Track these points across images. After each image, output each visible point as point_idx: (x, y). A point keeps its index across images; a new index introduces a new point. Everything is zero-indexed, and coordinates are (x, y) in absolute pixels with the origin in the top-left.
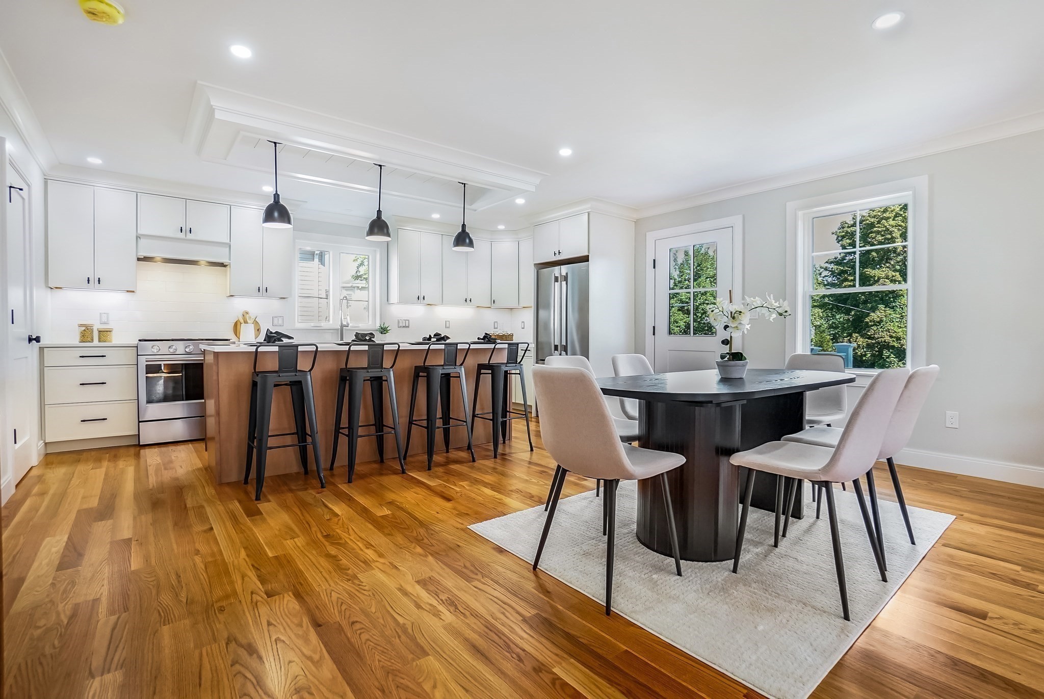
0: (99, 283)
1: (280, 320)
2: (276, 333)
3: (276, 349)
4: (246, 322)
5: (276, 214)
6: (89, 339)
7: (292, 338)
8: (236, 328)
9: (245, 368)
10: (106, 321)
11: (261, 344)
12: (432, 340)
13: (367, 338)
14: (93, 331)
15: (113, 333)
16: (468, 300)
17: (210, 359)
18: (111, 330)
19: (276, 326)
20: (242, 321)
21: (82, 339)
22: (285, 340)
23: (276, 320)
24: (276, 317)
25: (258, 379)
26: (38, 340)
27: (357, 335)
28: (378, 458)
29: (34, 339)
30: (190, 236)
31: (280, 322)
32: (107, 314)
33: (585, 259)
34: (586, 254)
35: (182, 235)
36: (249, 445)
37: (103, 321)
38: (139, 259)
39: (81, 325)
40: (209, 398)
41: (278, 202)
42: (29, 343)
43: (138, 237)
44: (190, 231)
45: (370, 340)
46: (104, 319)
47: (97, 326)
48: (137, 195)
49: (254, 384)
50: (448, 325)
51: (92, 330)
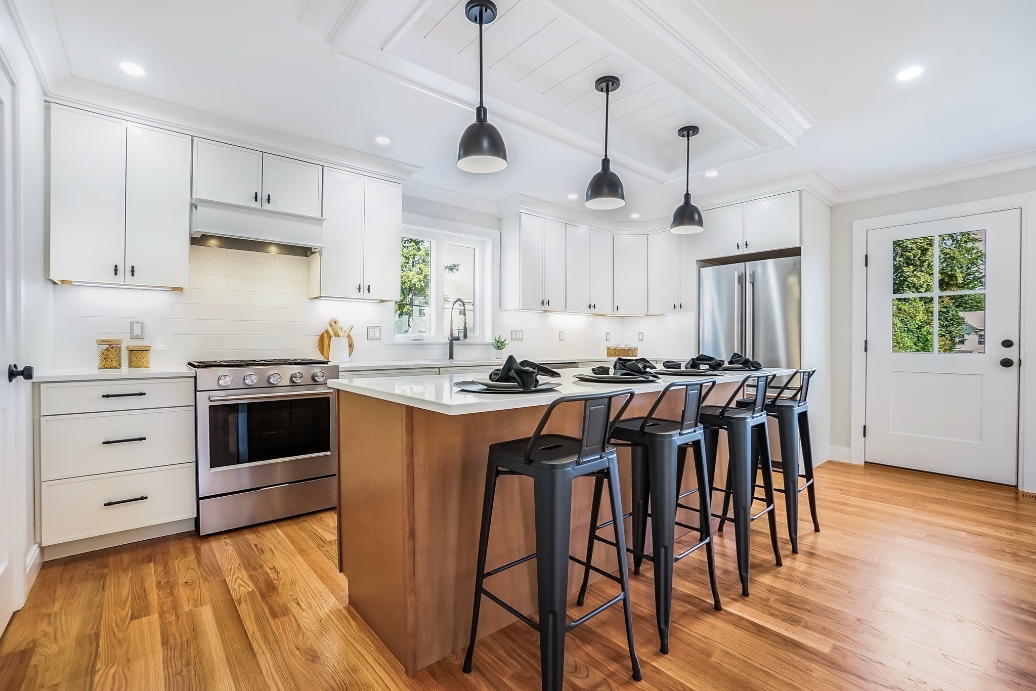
0: (133, 275)
1: (377, 331)
4: (337, 335)
5: (481, 142)
6: (115, 364)
8: (323, 343)
10: (139, 334)
14: (120, 351)
15: (152, 354)
16: (592, 306)
18: (148, 348)
19: (372, 339)
20: (330, 332)
21: (103, 363)
23: (371, 331)
24: (372, 327)
26: (27, 373)
29: (22, 373)
30: (267, 206)
31: (377, 335)
32: (142, 324)
33: (795, 252)
34: (797, 245)
35: (257, 205)
37: (135, 334)
38: (193, 239)
39: (103, 342)
41: (485, 120)
42: (10, 380)
43: (193, 206)
44: (269, 200)
46: (137, 332)
47: (127, 344)
48: (192, 140)
50: (562, 338)
51: (120, 348)
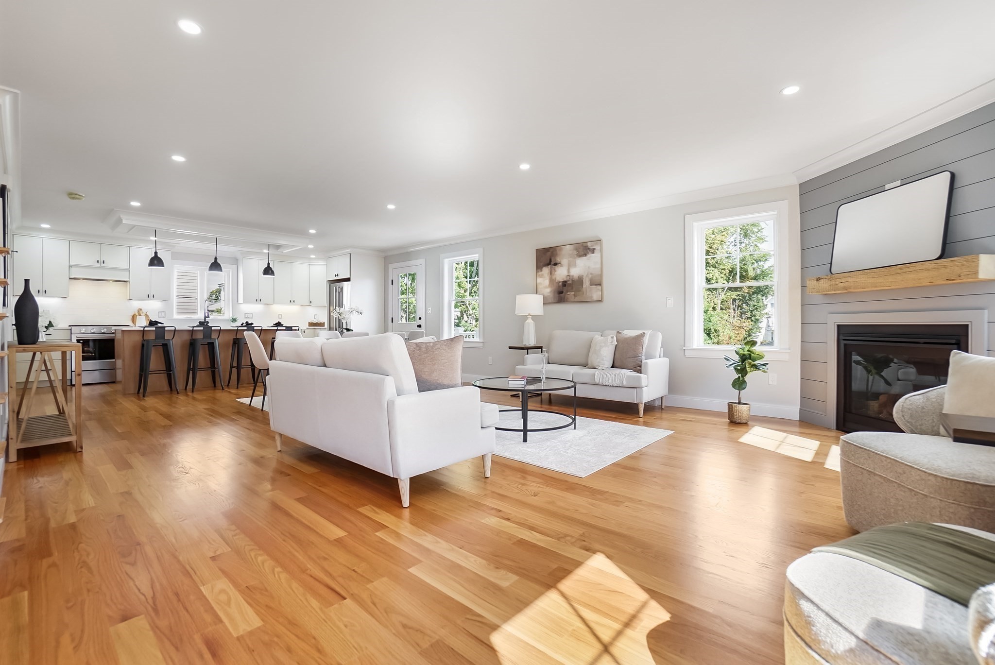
0: (45, 293)
1: (163, 313)
2: (155, 321)
3: (154, 329)
4: (140, 315)
5: (156, 262)
7: (163, 324)
8: (134, 319)
9: (138, 338)
11: (146, 327)
12: (244, 325)
13: (205, 324)
16: (292, 301)
17: (119, 336)
19: (155, 317)
20: (137, 314)
22: (160, 325)
23: (155, 315)
24: (156, 313)
25: (145, 343)
27: (200, 322)
28: (213, 385)
30: (103, 265)
31: (158, 316)
33: (348, 280)
34: (349, 277)
35: (98, 265)
36: (140, 374)
38: (70, 279)
40: (119, 358)
41: (157, 256)
43: (69, 266)
44: (104, 262)
45: (207, 325)
48: (70, 242)
49: (143, 345)
50: (280, 317)
